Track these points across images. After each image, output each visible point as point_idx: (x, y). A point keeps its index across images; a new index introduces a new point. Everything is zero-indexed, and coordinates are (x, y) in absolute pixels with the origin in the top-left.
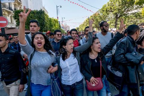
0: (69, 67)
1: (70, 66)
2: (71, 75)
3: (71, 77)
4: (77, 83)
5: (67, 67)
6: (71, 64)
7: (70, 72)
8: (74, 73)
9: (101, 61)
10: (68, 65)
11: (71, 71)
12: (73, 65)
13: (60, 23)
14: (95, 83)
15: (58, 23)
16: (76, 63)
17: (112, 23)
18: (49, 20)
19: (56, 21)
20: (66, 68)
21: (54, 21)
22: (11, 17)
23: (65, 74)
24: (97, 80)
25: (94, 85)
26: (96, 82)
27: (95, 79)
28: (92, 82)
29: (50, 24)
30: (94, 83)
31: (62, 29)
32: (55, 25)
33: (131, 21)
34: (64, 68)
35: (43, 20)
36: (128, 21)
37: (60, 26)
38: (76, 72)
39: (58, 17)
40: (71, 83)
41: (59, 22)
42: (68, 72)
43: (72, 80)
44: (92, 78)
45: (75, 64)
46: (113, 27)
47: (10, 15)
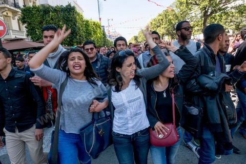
0: (127, 104)
1: (129, 102)
2: (131, 117)
3: (130, 122)
4: (141, 131)
5: (124, 104)
6: (131, 99)
7: (128, 112)
8: (136, 114)
9: (173, 95)
10: (125, 101)
11: (131, 112)
12: (134, 100)
13: (104, 29)
14: (163, 133)
15: (100, 28)
16: (140, 98)
17: (197, 26)
18: (84, 23)
19: (98, 26)
20: (121, 105)
21: (94, 24)
22: (18, 20)
23: (121, 116)
24: (166, 128)
25: (161, 136)
26: (164, 131)
27: (163, 126)
28: (158, 131)
29: (87, 30)
30: (161, 132)
31: (109, 39)
32: (95, 32)
33: (231, 22)
34: (119, 106)
35: (73, 24)
36: (226, 22)
37: (104, 34)
38: (140, 113)
39: (100, 19)
40: (130, 132)
41: (103, 26)
42: (126, 113)
43: (133, 127)
44: (157, 124)
45: (137, 99)
46: (199, 33)
47: (17, 18)
